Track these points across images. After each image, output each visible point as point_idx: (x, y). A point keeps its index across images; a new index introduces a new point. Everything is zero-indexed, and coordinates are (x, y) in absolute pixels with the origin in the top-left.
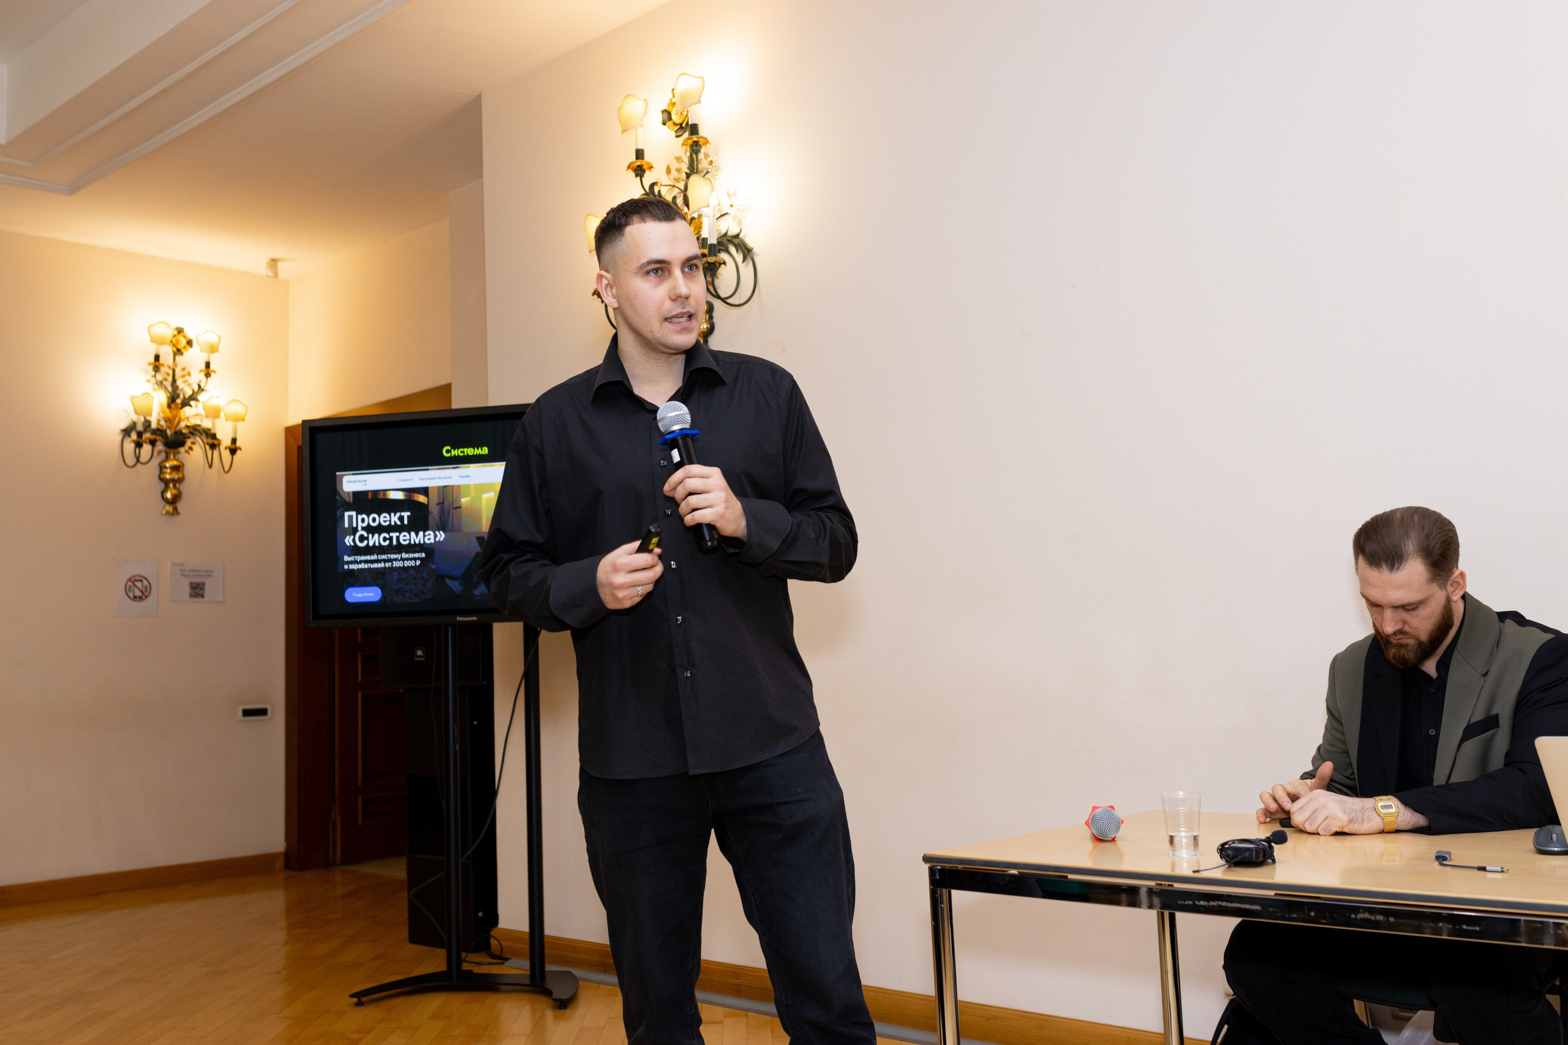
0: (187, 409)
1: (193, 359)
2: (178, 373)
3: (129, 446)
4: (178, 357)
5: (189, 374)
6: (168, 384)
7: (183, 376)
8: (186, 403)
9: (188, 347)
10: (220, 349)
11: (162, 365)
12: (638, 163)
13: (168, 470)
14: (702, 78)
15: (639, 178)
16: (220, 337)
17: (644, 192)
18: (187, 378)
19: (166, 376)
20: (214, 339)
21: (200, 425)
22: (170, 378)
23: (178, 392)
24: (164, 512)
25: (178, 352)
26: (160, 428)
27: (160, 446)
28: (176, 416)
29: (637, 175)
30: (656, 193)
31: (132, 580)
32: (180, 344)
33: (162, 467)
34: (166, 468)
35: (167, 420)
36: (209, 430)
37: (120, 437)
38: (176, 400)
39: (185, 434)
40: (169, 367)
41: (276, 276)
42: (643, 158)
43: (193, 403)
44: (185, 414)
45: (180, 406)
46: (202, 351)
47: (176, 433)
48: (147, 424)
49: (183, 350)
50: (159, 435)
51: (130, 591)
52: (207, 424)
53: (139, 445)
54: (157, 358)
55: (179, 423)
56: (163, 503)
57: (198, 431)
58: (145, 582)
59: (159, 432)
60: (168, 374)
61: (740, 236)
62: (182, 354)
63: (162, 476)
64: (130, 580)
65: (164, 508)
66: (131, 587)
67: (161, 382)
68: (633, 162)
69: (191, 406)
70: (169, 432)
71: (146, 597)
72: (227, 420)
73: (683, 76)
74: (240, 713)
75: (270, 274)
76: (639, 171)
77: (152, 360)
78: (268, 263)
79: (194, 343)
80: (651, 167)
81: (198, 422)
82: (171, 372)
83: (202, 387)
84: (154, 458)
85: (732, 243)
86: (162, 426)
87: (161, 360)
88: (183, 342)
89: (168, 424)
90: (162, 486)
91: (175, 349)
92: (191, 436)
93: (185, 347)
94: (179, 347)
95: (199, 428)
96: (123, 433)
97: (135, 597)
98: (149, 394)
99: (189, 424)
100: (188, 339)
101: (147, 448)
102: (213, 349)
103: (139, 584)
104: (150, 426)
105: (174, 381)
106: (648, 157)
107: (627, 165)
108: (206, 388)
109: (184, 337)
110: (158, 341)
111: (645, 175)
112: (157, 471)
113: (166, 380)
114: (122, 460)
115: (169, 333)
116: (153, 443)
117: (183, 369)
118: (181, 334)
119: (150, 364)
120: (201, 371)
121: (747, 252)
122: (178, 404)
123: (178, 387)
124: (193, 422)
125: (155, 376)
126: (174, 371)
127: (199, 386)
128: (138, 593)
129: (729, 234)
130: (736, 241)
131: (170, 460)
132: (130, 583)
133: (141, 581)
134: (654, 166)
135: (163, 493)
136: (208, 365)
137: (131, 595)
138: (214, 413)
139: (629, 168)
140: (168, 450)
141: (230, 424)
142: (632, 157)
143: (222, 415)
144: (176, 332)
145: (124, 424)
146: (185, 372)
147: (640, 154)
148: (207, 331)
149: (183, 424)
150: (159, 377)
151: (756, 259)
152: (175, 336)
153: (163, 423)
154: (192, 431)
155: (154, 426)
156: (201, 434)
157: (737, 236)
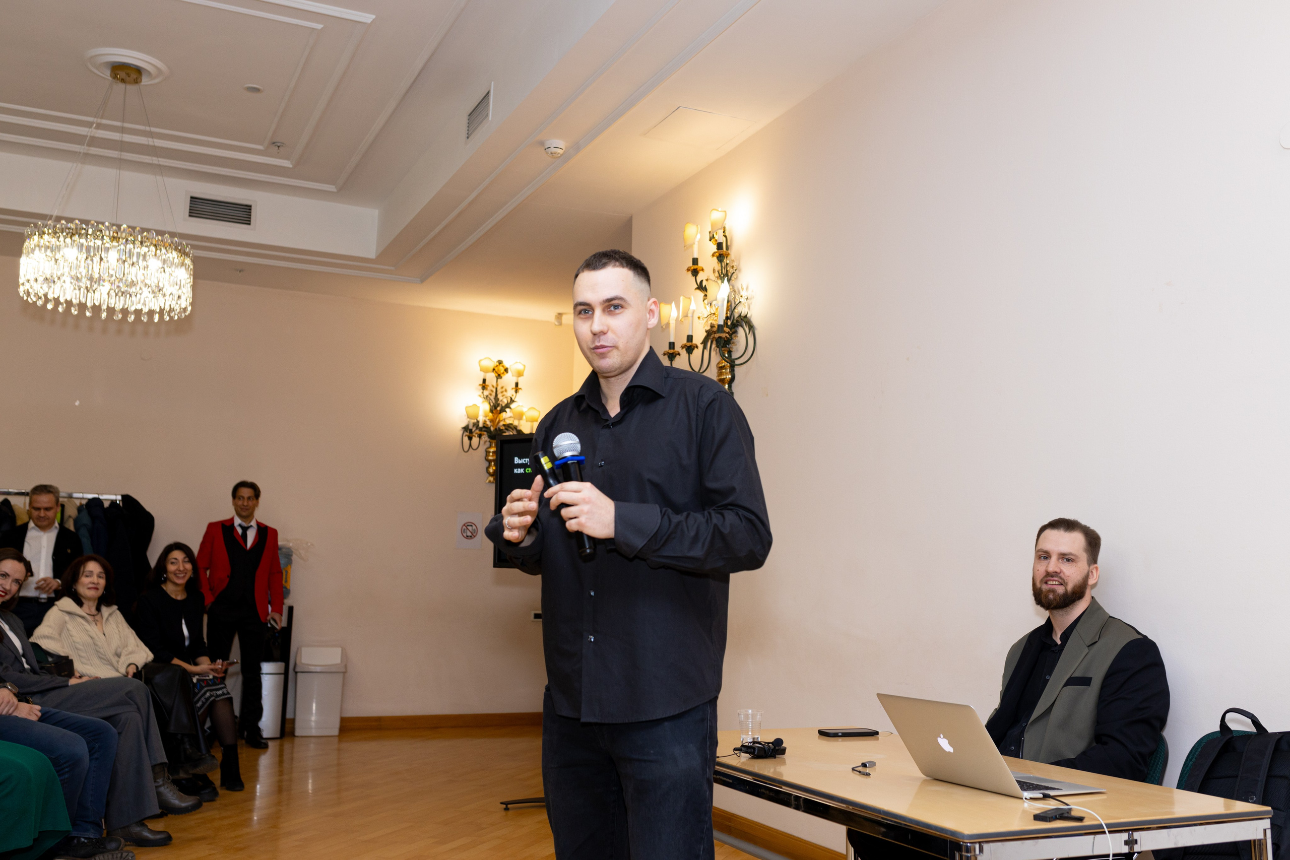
0: (504, 413)
1: (508, 380)
2: (499, 388)
3: (466, 439)
4: (499, 380)
5: (506, 391)
6: (492, 398)
7: (502, 392)
8: (503, 410)
9: (505, 373)
10: (525, 374)
11: (488, 386)
12: (692, 268)
13: (491, 454)
14: (725, 211)
15: (694, 277)
16: (525, 366)
17: (697, 287)
18: (505, 393)
19: (491, 392)
20: (520, 367)
21: (512, 424)
22: (494, 394)
23: (498, 402)
24: (488, 481)
25: (499, 376)
26: (485, 425)
27: (485, 438)
28: (496, 418)
29: (693, 275)
30: (704, 286)
31: (466, 525)
32: (500, 370)
33: (487, 453)
34: (490, 452)
35: (491, 421)
36: (517, 426)
37: (461, 432)
38: (497, 408)
39: (502, 430)
40: (493, 386)
41: (561, 324)
42: (697, 264)
43: (507, 410)
44: (502, 417)
45: (499, 412)
46: (513, 376)
47: (496, 429)
48: (476, 424)
49: (502, 375)
50: (485, 431)
51: (464, 532)
52: (516, 423)
53: (470, 438)
54: (484, 381)
55: (499, 422)
56: (488, 475)
57: (511, 428)
58: (474, 527)
59: (485, 428)
60: (492, 391)
61: (748, 316)
62: (501, 378)
63: (486, 458)
64: (464, 525)
65: (488, 478)
66: (465, 529)
67: (487, 396)
68: (691, 267)
69: (506, 412)
70: (492, 429)
71: (474, 536)
72: (527, 421)
73: (714, 211)
74: (533, 616)
75: (557, 323)
76: (695, 273)
77: (481, 382)
78: (556, 316)
79: (509, 371)
80: (703, 270)
81: (511, 422)
82: (494, 390)
83: (513, 399)
84: (480, 447)
85: (743, 321)
86: (487, 425)
87: (487, 383)
88: (502, 370)
89: (492, 424)
90: (487, 464)
91: (497, 375)
92: (506, 431)
93: (503, 373)
94: (499, 373)
95: (511, 426)
96: (463, 430)
97: (467, 536)
98: (476, 405)
99: (504, 423)
100: (505, 368)
101: (475, 440)
102: (520, 374)
103: (470, 528)
104: (478, 425)
105: (496, 395)
106: (701, 264)
107: (686, 268)
108: (515, 400)
109: (503, 366)
110: (484, 370)
111: (698, 275)
112: (484, 454)
113: (491, 395)
114: (462, 449)
115: (492, 364)
116: (480, 436)
117: (502, 388)
118: (501, 365)
119: (480, 385)
120: (513, 389)
121: (751, 327)
122: (498, 410)
123: (498, 399)
124: (508, 422)
125: (483, 393)
126: (496, 389)
127: (511, 398)
128: (469, 534)
129: (742, 315)
130: (745, 320)
131: (493, 447)
132: (464, 527)
133: (471, 526)
134: (704, 269)
135: (488, 468)
136: (517, 384)
137: (465, 535)
138: (520, 416)
139: (688, 270)
140: (491, 441)
141: (529, 424)
142: (690, 264)
143: (524, 417)
144: (498, 364)
145: (464, 425)
146: (504, 389)
147: (695, 261)
148: (517, 362)
149: (502, 423)
150: (486, 393)
151: (757, 332)
152: (497, 366)
153: (488, 423)
154: (507, 428)
155: (481, 425)
156: (513, 430)
157: (746, 316)
